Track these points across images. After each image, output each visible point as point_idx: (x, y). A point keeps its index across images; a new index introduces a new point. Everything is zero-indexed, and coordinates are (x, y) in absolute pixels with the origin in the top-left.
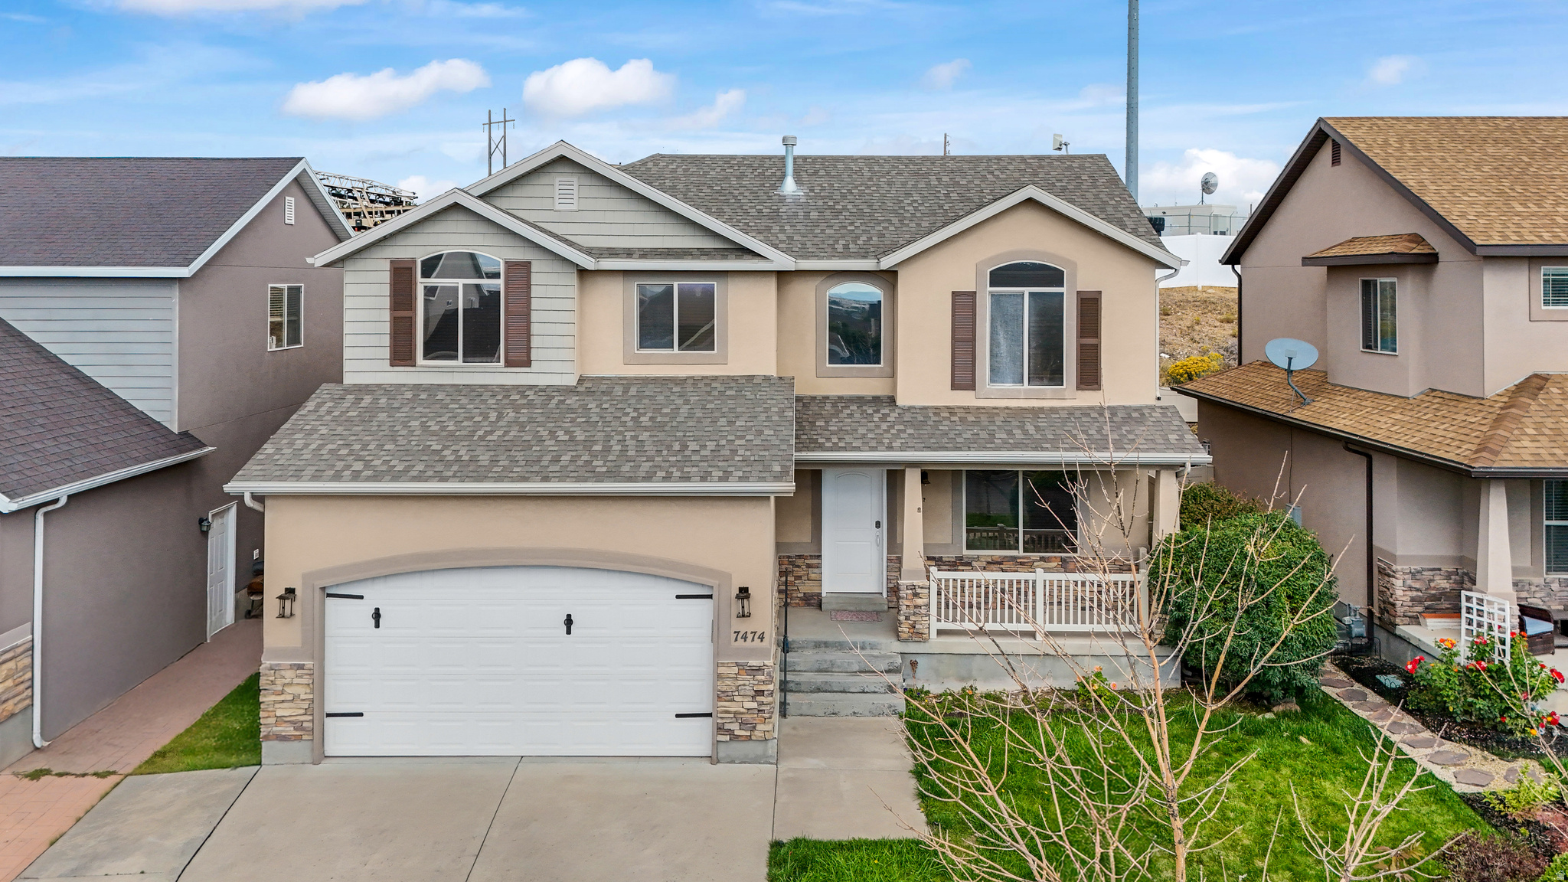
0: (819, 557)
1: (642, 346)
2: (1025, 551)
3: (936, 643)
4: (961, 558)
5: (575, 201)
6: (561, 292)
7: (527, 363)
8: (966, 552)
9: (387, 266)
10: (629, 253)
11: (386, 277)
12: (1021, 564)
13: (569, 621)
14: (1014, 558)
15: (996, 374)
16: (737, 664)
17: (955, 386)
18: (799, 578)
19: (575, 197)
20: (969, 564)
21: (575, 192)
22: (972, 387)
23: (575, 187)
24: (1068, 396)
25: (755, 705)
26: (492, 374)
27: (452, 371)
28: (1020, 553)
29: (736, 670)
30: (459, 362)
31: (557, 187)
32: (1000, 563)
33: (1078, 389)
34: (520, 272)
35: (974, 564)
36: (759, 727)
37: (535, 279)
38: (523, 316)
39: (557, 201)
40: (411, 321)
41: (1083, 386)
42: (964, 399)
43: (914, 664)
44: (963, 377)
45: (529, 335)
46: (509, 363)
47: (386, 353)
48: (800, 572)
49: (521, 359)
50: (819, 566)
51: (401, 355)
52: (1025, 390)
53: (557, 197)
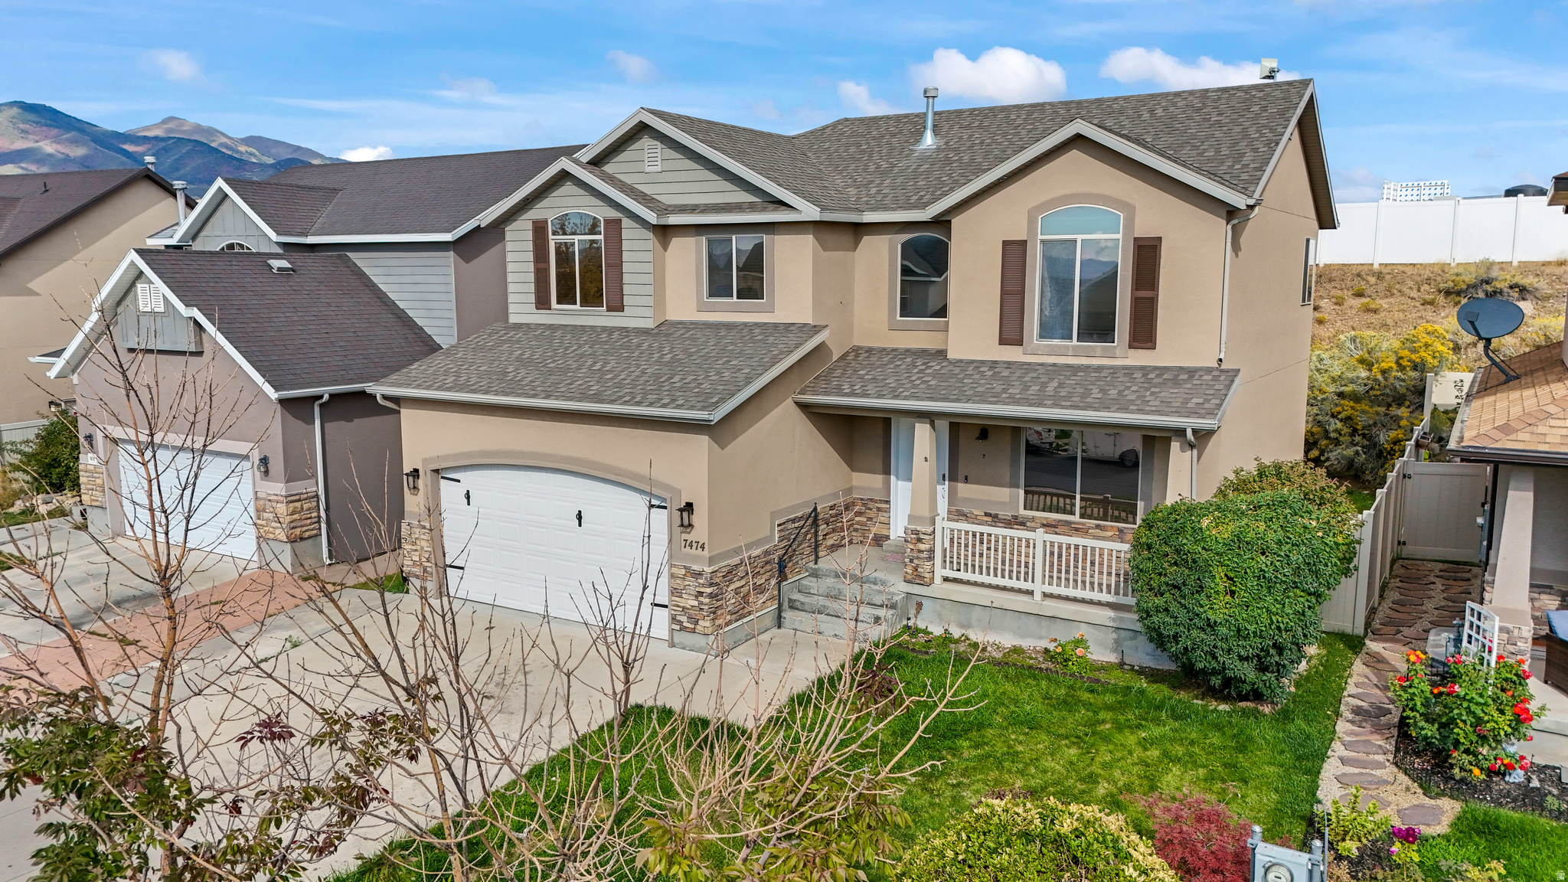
0: (888, 502)
1: (711, 295)
2: (1082, 516)
3: (939, 588)
4: (1015, 517)
5: (659, 163)
6: (642, 245)
7: (621, 309)
8: (1022, 512)
9: (530, 226)
10: (693, 209)
11: (530, 235)
12: (1077, 530)
13: (579, 517)
14: (1068, 523)
15: (1046, 332)
16: (685, 567)
17: (1002, 341)
18: (870, 519)
19: (659, 159)
20: (1023, 524)
21: (659, 155)
22: (1020, 343)
23: (659, 150)
24: (1119, 354)
25: (696, 603)
26: (598, 317)
27: (573, 313)
28: (1076, 518)
29: (683, 571)
30: (577, 307)
31: (646, 151)
32: (1055, 526)
33: (1130, 347)
34: (614, 226)
35: (1028, 524)
36: (700, 622)
37: (625, 234)
38: (617, 265)
39: (647, 164)
40: (547, 270)
41: (1136, 344)
42: (1012, 354)
43: (920, 606)
44: (1011, 334)
45: (621, 285)
46: (609, 309)
47: (532, 298)
48: (871, 514)
49: (617, 307)
50: (888, 511)
51: (542, 302)
52: (1075, 347)
53: (646, 160)
